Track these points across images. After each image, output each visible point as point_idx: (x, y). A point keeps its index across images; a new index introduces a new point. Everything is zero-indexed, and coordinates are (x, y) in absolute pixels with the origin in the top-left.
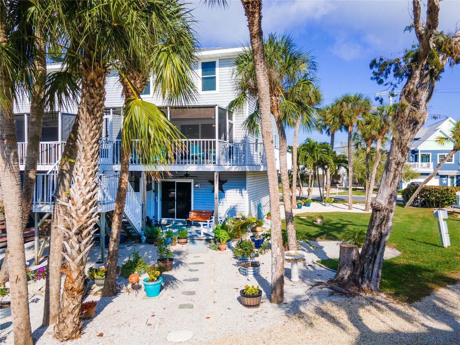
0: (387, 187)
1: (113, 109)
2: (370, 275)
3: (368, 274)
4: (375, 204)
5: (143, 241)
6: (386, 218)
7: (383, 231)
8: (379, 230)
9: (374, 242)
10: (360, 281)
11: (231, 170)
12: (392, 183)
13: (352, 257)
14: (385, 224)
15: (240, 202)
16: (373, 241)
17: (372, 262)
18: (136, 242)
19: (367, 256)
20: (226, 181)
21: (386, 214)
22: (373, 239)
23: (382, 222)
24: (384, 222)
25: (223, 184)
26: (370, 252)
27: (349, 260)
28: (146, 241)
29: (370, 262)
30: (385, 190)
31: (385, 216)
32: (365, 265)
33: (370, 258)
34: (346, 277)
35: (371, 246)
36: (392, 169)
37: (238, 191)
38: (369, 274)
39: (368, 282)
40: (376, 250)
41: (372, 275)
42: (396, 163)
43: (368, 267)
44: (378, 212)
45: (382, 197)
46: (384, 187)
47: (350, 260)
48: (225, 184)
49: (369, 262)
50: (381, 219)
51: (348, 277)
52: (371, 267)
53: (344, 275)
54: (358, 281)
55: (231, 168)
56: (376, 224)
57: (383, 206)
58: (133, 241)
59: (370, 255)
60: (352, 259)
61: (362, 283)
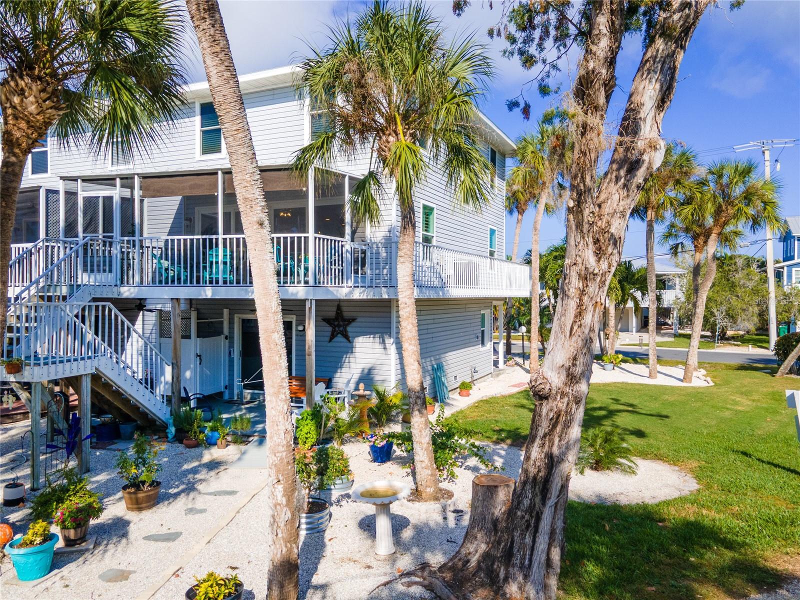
0: (563, 336)
1: (121, 179)
2: (527, 562)
3: (521, 558)
4: (535, 381)
5: (170, 436)
6: (562, 419)
7: (556, 451)
8: (547, 447)
9: (535, 478)
10: (502, 574)
11: (352, 298)
12: (575, 328)
13: (493, 510)
14: (562, 433)
15: (379, 362)
16: (531, 475)
17: (532, 530)
18: (159, 438)
19: (519, 514)
20: (354, 320)
21: (562, 405)
22: (532, 471)
23: (554, 426)
24: (558, 429)
25: (348, 325)
26: (526, 502)
27: (485, 519)
28: (175, 436)
29: (527, 529)
30: (559, 346)
31: (560, 411)
32: (517, 534)
33: (527, 517)
34: (474, 560)
35: (528, 487)
36: (573, 291)
37: (377, 340)
38: (525, 558)
39: (520, 578)
40: (538, 500)
41: (530, 560)
42: (579, 275)
43: (523, 539)
44: (544, 402)
45: (553, 362)
46: (557, 338)
47: (489, 517)
48: (353, 324)
49: (524, 527)
50: (551, 419)
51: (479, 562)
52: (528, 540)
53: (469, 554)
54: (498, 575)
55: (351, 293)
56: (542, 431)
57: (553, 385)
58: (155, 435)
59: (526, 512)
60: (493, 514)
61: (506, 579)
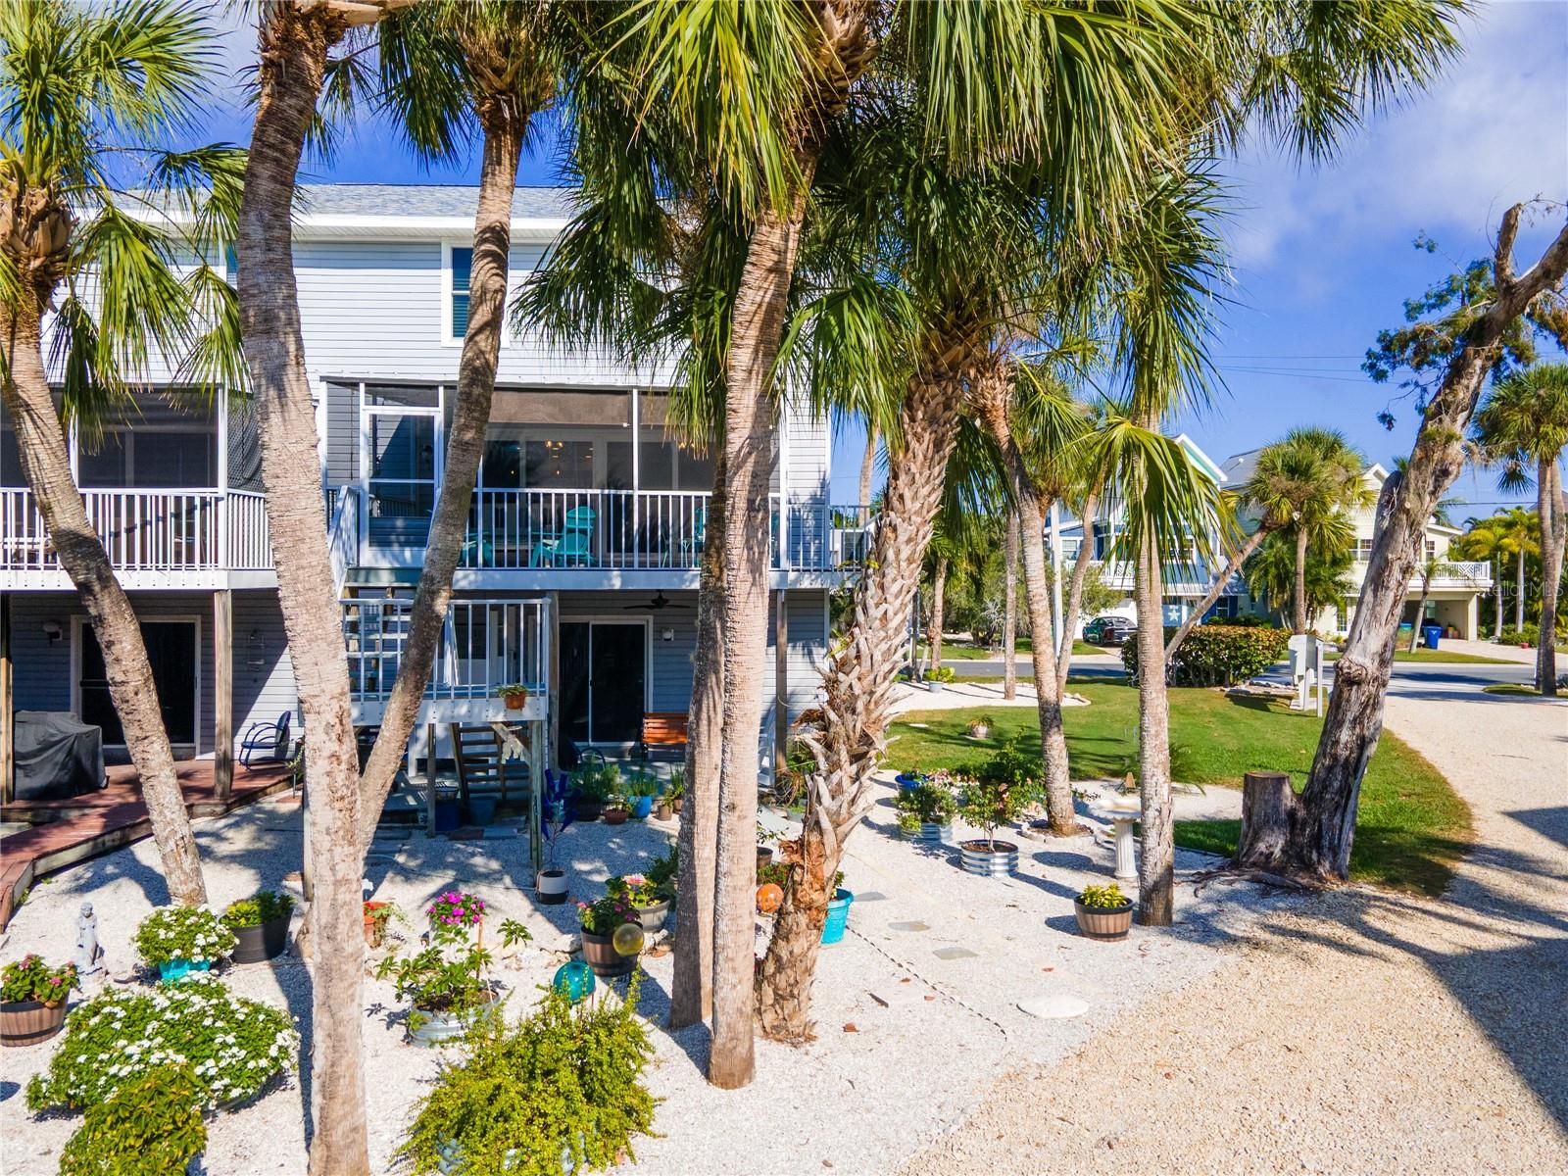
0: (1378, 625)
2: (1336, 842)
3: (1332, 840)
4: (1349, 668)
6: (1372, 701)
7: (1366, 733)
8: (1358, 730)
9: (1346, 760)
10: (1315, 856)
13: (1284, 801)
14: (1371, 714)
16: (1342, 759)
17: (1341, 810)
19: (1328, 796)
21: (1373, 690)
22: (1343, 753)
23: (1365, 709)
24: (1369, 711)
26: (1336, 784)
29: (1336, 809)
30: (1373, 633)
31: (1370, 695)
32: (1324, 817)
33: (1337, 798)
36: (1393, 584)
38: (1334, 839)
39: (1331, 858)
41: (1339, 839)
42: (1401, 569)
43: (1331, 820)
44: (1355, 688)
45: (1364, 650)
46: (1369, 626)
47: (1280, 810)
49: (1332, 809)
50: (1362, 704)
51: (1283, 851)
52: (1337, 821)
53: (1269, 848)
54: (1310, 859)
56: (1350, 716)
57: (1367, 670)
59: (1337, 793)
60: (1285, 806)
61: (1317, 862)
